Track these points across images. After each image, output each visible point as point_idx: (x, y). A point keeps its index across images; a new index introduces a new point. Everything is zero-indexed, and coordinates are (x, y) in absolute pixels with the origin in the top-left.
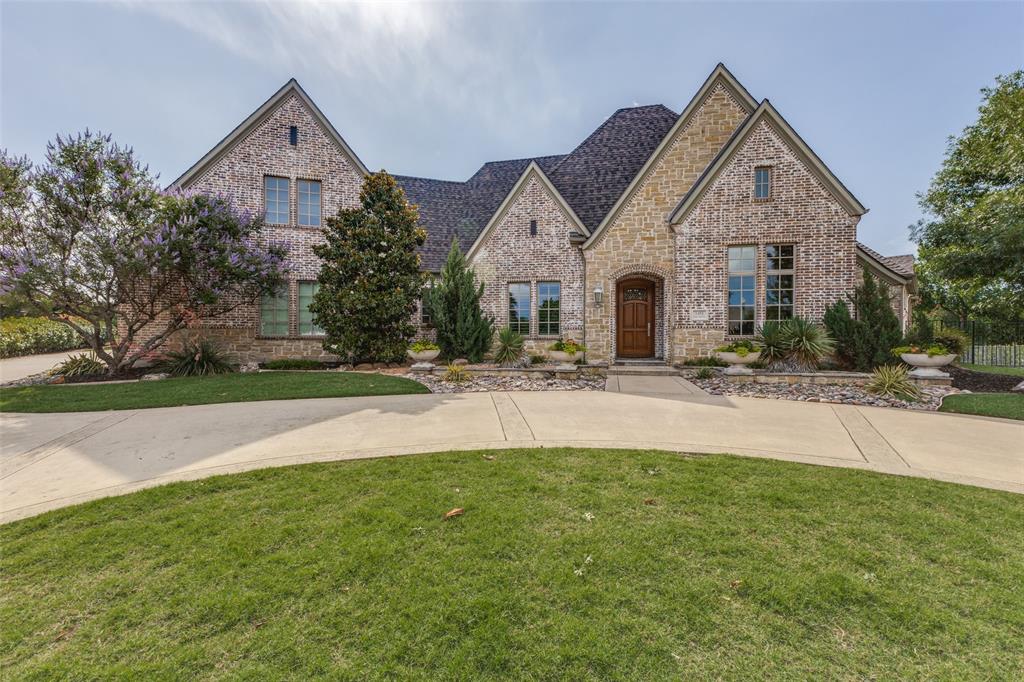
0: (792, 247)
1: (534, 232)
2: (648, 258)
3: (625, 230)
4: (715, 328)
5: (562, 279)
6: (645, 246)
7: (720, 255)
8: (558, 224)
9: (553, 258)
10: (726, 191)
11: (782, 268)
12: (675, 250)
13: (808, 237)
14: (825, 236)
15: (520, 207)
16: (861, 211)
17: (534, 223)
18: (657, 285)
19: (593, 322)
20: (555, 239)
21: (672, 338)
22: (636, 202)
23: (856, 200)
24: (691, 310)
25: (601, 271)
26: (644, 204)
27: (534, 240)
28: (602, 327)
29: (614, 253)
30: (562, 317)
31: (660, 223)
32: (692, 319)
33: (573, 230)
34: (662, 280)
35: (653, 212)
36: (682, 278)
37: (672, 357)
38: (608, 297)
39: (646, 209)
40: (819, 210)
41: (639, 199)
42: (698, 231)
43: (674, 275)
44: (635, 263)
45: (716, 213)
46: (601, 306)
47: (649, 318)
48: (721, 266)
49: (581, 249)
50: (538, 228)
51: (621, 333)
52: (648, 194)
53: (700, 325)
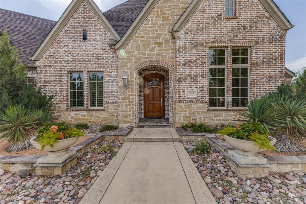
0: (247, 50)
1: (85, 38)
2: (158, 56)
3: (143, 37)
4: (201, 102)
5: (104, 70)
6: (156, 48)
7: (204, 54)
8: (101, 33)
9: (98, 56)
10: (208, 11)
11: (241, 63)
12: (175, 50)
13: (257, 43)
14: (267, 42)
15: (76, 20)
16: (289, 26)
17: (85, 32)
18: (166, 77)
19: (123, 99)
20: (100, 43)
21: (174, 109)
22: (150, 19)
23: (287, 19)
24: (186, 91)
25: (128, 64)
26: (156, 20)
27: (85, 43)
28: (129, 102)
29: (136, 53)
30: (105, 95)
31: (166, 34)
32: (187, 96)
33: (111, 37)
34: (167, 72)
35: (161, 26)
36: (180, 69)
37: (174, 121)
38: (133, 82)
39: (157, 24)
40: (264, 26)
41: (152, 16)
42: (190, 37)
43: (175, 68)
44: (150, 59)
45: (201, 25)
46: (129, 88)
47: (162, 95)
48: (204, 61)
49: (114, 48)
50: (88, 35)
51: (147, 104)
52: (158, 14)
53: (192, 101)
